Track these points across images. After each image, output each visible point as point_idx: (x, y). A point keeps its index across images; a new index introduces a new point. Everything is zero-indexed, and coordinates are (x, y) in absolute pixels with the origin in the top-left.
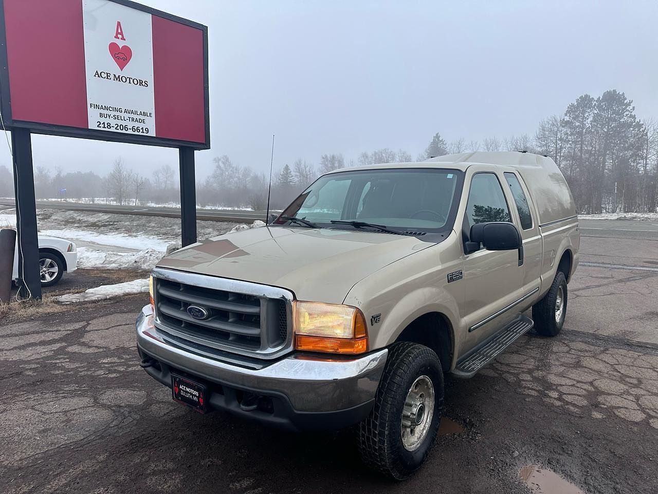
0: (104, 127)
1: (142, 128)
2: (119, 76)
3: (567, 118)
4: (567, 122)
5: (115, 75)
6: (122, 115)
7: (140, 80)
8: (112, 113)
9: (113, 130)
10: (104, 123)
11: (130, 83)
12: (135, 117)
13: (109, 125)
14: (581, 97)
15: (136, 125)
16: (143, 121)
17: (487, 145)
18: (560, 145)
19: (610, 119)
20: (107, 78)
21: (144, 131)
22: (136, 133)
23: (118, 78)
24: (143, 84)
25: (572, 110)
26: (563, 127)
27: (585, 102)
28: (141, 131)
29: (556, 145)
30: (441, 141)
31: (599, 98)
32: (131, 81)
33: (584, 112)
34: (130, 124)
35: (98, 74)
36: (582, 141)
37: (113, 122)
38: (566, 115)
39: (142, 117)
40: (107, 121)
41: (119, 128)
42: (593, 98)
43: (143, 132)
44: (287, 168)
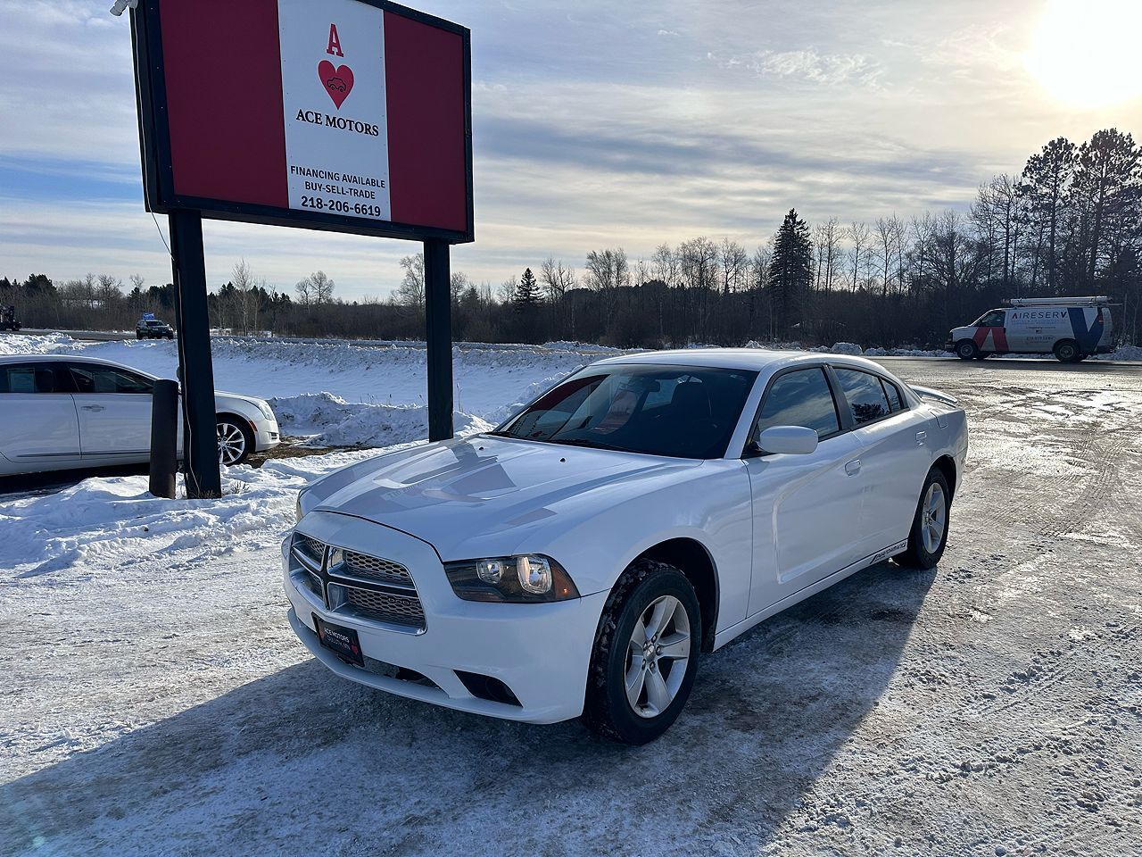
0: (313, 206)
1: (371, 207)
2: (334, 118)
3: (1026, 181)
4: (1026, 189)
5: (328, 117)
6: (340, 184)
7: (366, 125)
8: (325, 182)
9: (325, 210)
10: (312, 199)
11: (351, 129)
12: (359, 187)
13: (320, 202)
14: (1052, 143)
15: (362, 201)
16: (372, 195)
17: (883, 231)
18: (1015, 228)
19: (1106, 181)
20: (317, 122)
21: (374, 212)
22: (361, 215)
23: (333, 122)
24: (372, 130)
25: (1035, 165)
26: (1019, 196)
27: (1059, 151)
28: (369, 211)
29: (1008, 229)
30: (799, 223)
31: (1085, 144)
32: (353, 125)
33: (1057, 169)
34: (352, 201)
35: (302, 116)
36: (1054, 221)
37: (326, 197)
38: (1024, 175)
39: (369, 188)
40: (316, 194)
41: (334, 207)
42: (1073, 145)
43: (371, 214)
44: (528, 274)
